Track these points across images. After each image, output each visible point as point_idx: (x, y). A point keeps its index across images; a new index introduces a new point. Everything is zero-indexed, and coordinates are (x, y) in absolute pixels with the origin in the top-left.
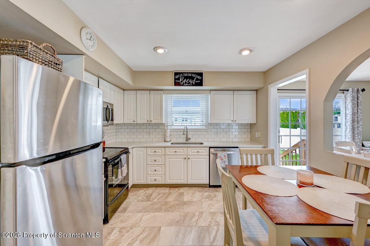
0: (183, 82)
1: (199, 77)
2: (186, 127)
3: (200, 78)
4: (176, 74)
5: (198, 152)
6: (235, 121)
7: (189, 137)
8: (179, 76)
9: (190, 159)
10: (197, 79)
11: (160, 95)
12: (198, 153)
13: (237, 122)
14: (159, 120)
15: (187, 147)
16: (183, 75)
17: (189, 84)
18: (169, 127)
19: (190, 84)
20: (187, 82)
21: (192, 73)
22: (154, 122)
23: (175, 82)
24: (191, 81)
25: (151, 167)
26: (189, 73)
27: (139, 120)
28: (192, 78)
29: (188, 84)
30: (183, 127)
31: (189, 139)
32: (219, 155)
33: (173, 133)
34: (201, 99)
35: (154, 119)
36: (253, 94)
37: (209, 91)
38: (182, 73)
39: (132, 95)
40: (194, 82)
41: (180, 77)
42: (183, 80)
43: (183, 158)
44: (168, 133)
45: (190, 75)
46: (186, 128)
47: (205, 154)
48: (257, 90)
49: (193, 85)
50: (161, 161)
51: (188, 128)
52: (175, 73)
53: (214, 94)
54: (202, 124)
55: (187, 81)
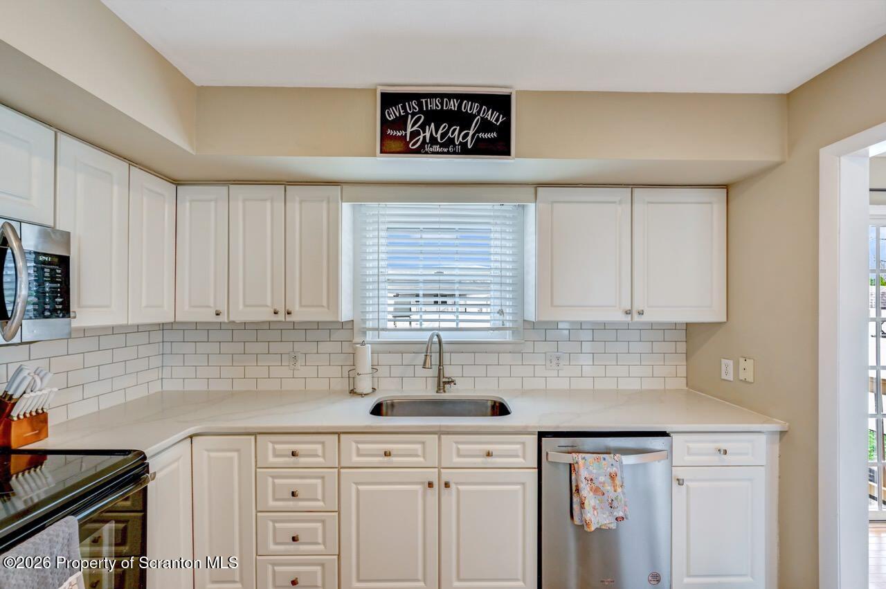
0: (421, 137)
1: (492, 116)
2: (438, 336)
3: (497, 120)
4: (389, 100)
5: (489, 454)
6: (641, 313)
7: (449, 372)
8: (404, 108)
9: (453, 486)
10: (486, 126)
11: (328, 202)
12: (489, 459)
13: (644, 318)
14: (323, 306)
15: (440, 432)
16: (420, 105)
17: (448, 147)
18: (370, 334)
19: (455, 145)
20: (439, 136)
21: (461, 97)
22: (299, 315)
23: (384, 136)
24: (456, 134)
25: (274, 521)
26: (450, 96)
27: (241, 307)
28: (463, 120)
29: (442, 145)
30: (425, 336)
31: (449, 383)
32: (584, 473)
33: (384, 359)
34: (496, 224)
35: (301, 306)
36: (710, 203)
37: (532, 190)
38: (417, 97)
39: (213, 204)
40: (469, 138)
41: (407, 114)
42: (423, 127)
43: (422, 483)
44: (366, 358)
45: (453, 105)
46: (435, 339)
47: (519, 461)
48: (726, 186)
49: (465, 151)
50: (320, 497)
51: (443, 340)
52: (384, 95)
53: (553, 202)
54: (499, 324)
55: (440, 132)
